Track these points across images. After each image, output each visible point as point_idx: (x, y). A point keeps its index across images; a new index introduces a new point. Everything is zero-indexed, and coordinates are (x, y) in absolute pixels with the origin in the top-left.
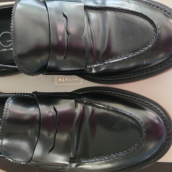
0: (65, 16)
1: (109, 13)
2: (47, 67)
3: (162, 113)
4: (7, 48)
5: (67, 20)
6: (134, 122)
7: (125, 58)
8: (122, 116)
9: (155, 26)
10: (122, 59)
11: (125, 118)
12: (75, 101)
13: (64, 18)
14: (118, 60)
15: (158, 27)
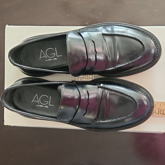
0: (93, 41)
1: (116, 37)
2: (85, 69)
3: (148, 94)
4: (52, 58)
5: (94, 44)
6: (132, 100)
7: (127, 64)
8: (125, 96)
9: (143, 45)
10: (125, 64)
11: (127, 97)
12: (98, 87)
13: (93, 42)
14: (123, 65)
15: (145, 45)
